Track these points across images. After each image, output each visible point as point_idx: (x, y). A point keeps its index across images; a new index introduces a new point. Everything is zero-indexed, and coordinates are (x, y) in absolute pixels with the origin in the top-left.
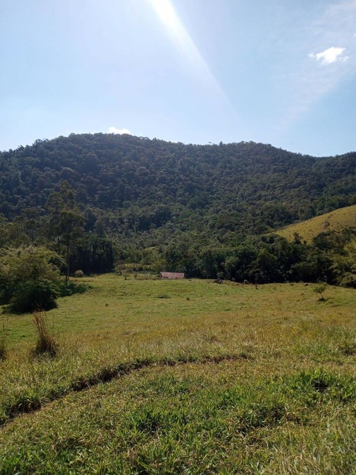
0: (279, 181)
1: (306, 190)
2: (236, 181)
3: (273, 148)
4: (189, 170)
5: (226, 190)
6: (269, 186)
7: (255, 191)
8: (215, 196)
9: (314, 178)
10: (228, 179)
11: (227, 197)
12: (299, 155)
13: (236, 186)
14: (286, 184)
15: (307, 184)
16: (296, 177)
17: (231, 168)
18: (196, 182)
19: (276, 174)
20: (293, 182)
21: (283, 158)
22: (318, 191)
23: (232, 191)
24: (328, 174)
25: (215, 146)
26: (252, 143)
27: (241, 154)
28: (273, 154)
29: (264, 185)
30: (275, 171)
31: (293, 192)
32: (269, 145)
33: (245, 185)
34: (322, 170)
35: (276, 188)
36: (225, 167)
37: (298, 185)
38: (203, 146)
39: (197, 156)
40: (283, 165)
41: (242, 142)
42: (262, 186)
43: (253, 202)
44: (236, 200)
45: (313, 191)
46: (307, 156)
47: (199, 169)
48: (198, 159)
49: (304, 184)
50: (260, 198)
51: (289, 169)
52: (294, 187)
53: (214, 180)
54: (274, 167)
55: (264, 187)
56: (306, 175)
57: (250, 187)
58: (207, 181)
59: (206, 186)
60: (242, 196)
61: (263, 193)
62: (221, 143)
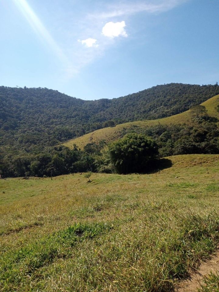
0: (63, 114)
1: (79, 119)
2: (36, 112)
3: (60, 93)
4: (2, 104)
5: (29, 118)
6: (58, 116)
7: (49, 119)
8: (22, 121)
9: (83, 112)
10: (31, 110)
11: (30, 122)
12: (75, 98)
13: (36, 115)
14: (68, 115)
15: (80, 116)
16: (74, 111)
17: (32, 104)
18: (8, 112)
19: (62, 109)
20: (72, 114)
21: (65, 99)
22: (86, 120)
23: (34, 119)
24: (91, 110)
25: (21, 89)
26: (46, 89)
27: (39, 95)
28: (59, 97)
29: (55, 115)
30: (61, 107)
31: (73, 120)
32: (57, 91)
33: (42, 115)
34: (88, 108)
35: (62, 117)
36: (29, 103)
37: (75, 116)
38: (12, 88)
39: (8, 94)
40: (65, 104)
41: (40, 88)
42: (54, 116)
43: (48, 126)
44: (37, 125)
45: (83, 120)
46: (79, 99)
47: (10, 103)
48: (9, 96)
49: (78, 115)
50: (52, 123)
51: (69, 106)
52: (73, 117)
53: (21, 111)
54: (60, 104)
55: (55, 116)
56: (79, 110)
57: (46, 116)
58: (16, 112)
59: (15, 115)
60: (41, 122)
61: (54, 120)
62: (25, 87)
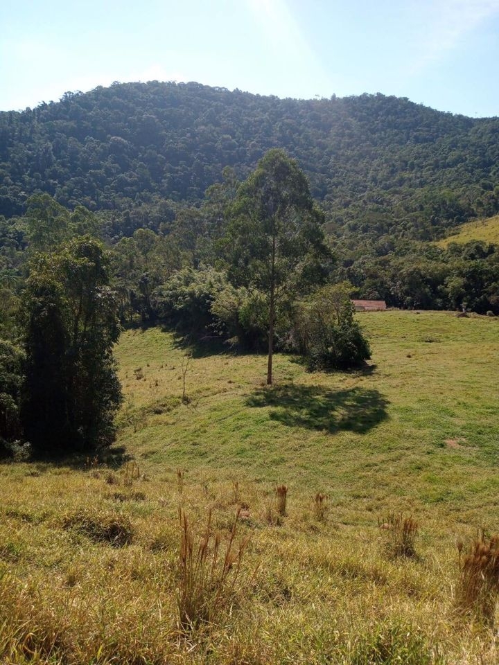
0: (426, 157)
1: (466, 170)
2: (361, 156)
3: (412, 104)
4: (293, 140)
5: (348, 171)
6: (412, 163)
7: (393, 172)
8: (334, 180)
9: (475, 151)
10: (349, 153)
11: (352, 181)
12: (449, 115)
13: (362, 164)
14: (437, 161)
15: (467, 161)
16: (450, 150)
17: (351, 136)
18: (305, 159)
19: (420, 145)
20: (446, 158)
21: (427, 120)
22: (483, 171)
23: (357, 173)
24: (494, 146)
25: (325, 101)
26: (380, 96)
27: (364, 114)
28: (412, 114)
29: (406, 162)
30: (417, 140)
31: (450, 173)
32: (406, 99)
33: (376, 162)
34: (485, 140)
35: (422, 167)
36: (343, 135)
37: (455, 163)
39: (301, 117)
40: (427, 131)
41: (365, 95)
42: (403, 164)
43: (397, 189)
44: (366, 187)
45: (477, 171)
46: (460, 117)
47: (306, 138)
48: (303, 121)
49: (463, 161)
50: (401, 182)
51: (437, 136)
52: (449, 166)
53: (329, 154)
54: (415, 134)
55: (406, 166)
56: (464, 147)
57: (385, 165)
58: (320, 158)
59: (319, 166)
60: (374, 180)
61: (406, 175)
62: (334, 97)
